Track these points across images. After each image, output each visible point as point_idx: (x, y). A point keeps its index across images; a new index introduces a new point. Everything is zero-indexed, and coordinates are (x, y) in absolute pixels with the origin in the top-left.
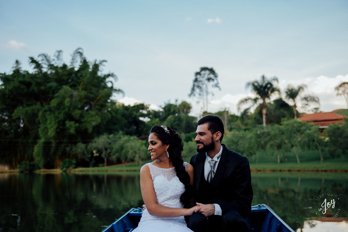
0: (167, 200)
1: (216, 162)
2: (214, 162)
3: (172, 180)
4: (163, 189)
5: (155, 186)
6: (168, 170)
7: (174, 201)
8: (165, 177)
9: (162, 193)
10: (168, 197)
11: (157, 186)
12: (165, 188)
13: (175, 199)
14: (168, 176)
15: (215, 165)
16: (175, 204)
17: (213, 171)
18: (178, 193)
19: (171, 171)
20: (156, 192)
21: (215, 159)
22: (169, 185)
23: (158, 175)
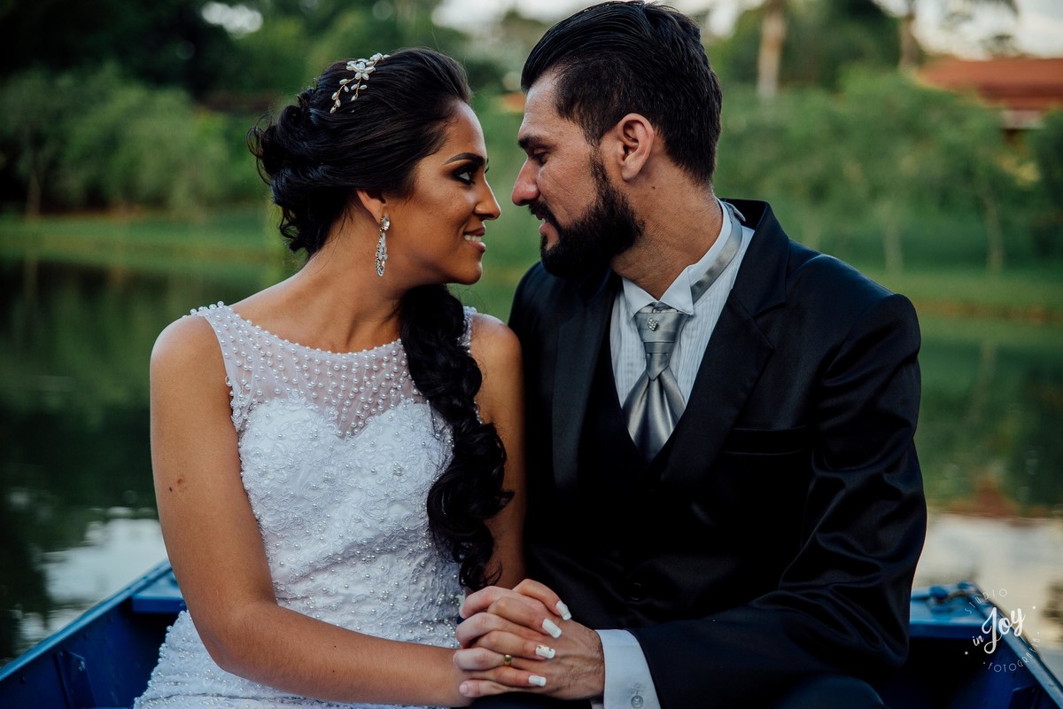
0: (325, 569)
1: (682, 319)
2: (670, 317)
3: (366, 433)
4: (303, 498)
5: (249, 473)
6: (350, 365)
7: (377, 569)
8: (320, 413)
9: (299, 523)
10: (332, 543)
11: (263, 474)
12: (315, 489)
13: (385, 557)
14: (339, 407)
15: (673, 338)
16: (381, 592)
17: (660, 377)
18: (408, 518)
19: (371, 371)
20: (257, 511)
21: (678, 296)
22: (350, 469)
23: (270, 393)
